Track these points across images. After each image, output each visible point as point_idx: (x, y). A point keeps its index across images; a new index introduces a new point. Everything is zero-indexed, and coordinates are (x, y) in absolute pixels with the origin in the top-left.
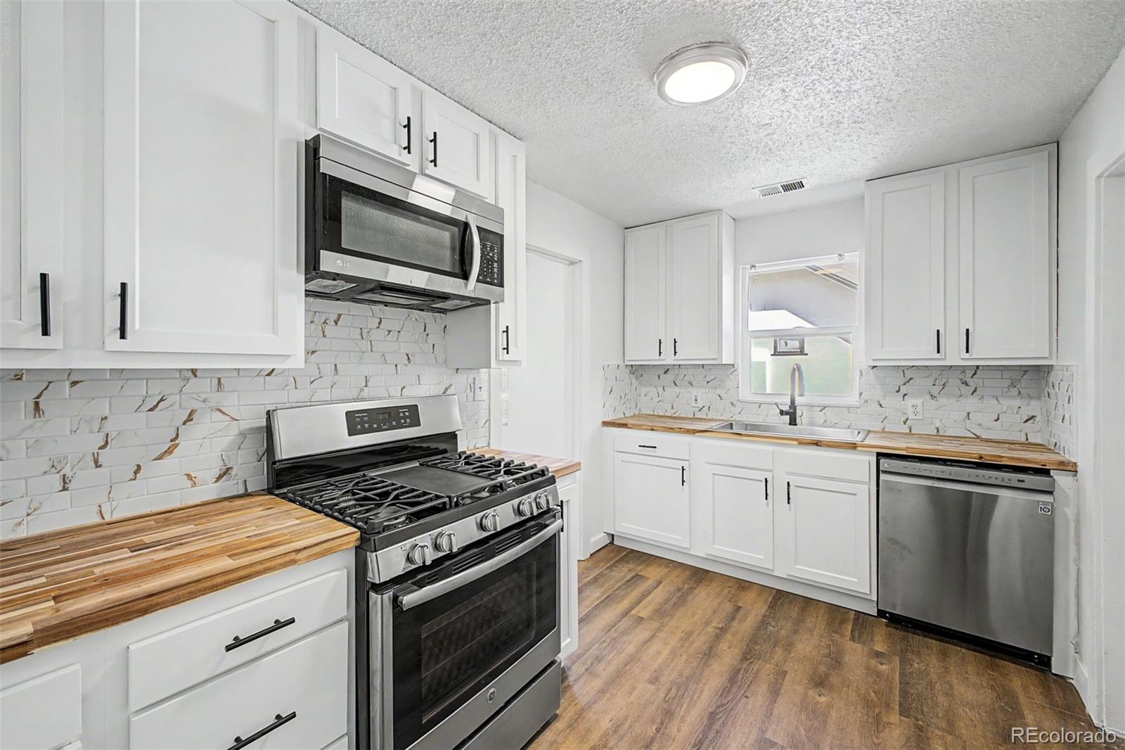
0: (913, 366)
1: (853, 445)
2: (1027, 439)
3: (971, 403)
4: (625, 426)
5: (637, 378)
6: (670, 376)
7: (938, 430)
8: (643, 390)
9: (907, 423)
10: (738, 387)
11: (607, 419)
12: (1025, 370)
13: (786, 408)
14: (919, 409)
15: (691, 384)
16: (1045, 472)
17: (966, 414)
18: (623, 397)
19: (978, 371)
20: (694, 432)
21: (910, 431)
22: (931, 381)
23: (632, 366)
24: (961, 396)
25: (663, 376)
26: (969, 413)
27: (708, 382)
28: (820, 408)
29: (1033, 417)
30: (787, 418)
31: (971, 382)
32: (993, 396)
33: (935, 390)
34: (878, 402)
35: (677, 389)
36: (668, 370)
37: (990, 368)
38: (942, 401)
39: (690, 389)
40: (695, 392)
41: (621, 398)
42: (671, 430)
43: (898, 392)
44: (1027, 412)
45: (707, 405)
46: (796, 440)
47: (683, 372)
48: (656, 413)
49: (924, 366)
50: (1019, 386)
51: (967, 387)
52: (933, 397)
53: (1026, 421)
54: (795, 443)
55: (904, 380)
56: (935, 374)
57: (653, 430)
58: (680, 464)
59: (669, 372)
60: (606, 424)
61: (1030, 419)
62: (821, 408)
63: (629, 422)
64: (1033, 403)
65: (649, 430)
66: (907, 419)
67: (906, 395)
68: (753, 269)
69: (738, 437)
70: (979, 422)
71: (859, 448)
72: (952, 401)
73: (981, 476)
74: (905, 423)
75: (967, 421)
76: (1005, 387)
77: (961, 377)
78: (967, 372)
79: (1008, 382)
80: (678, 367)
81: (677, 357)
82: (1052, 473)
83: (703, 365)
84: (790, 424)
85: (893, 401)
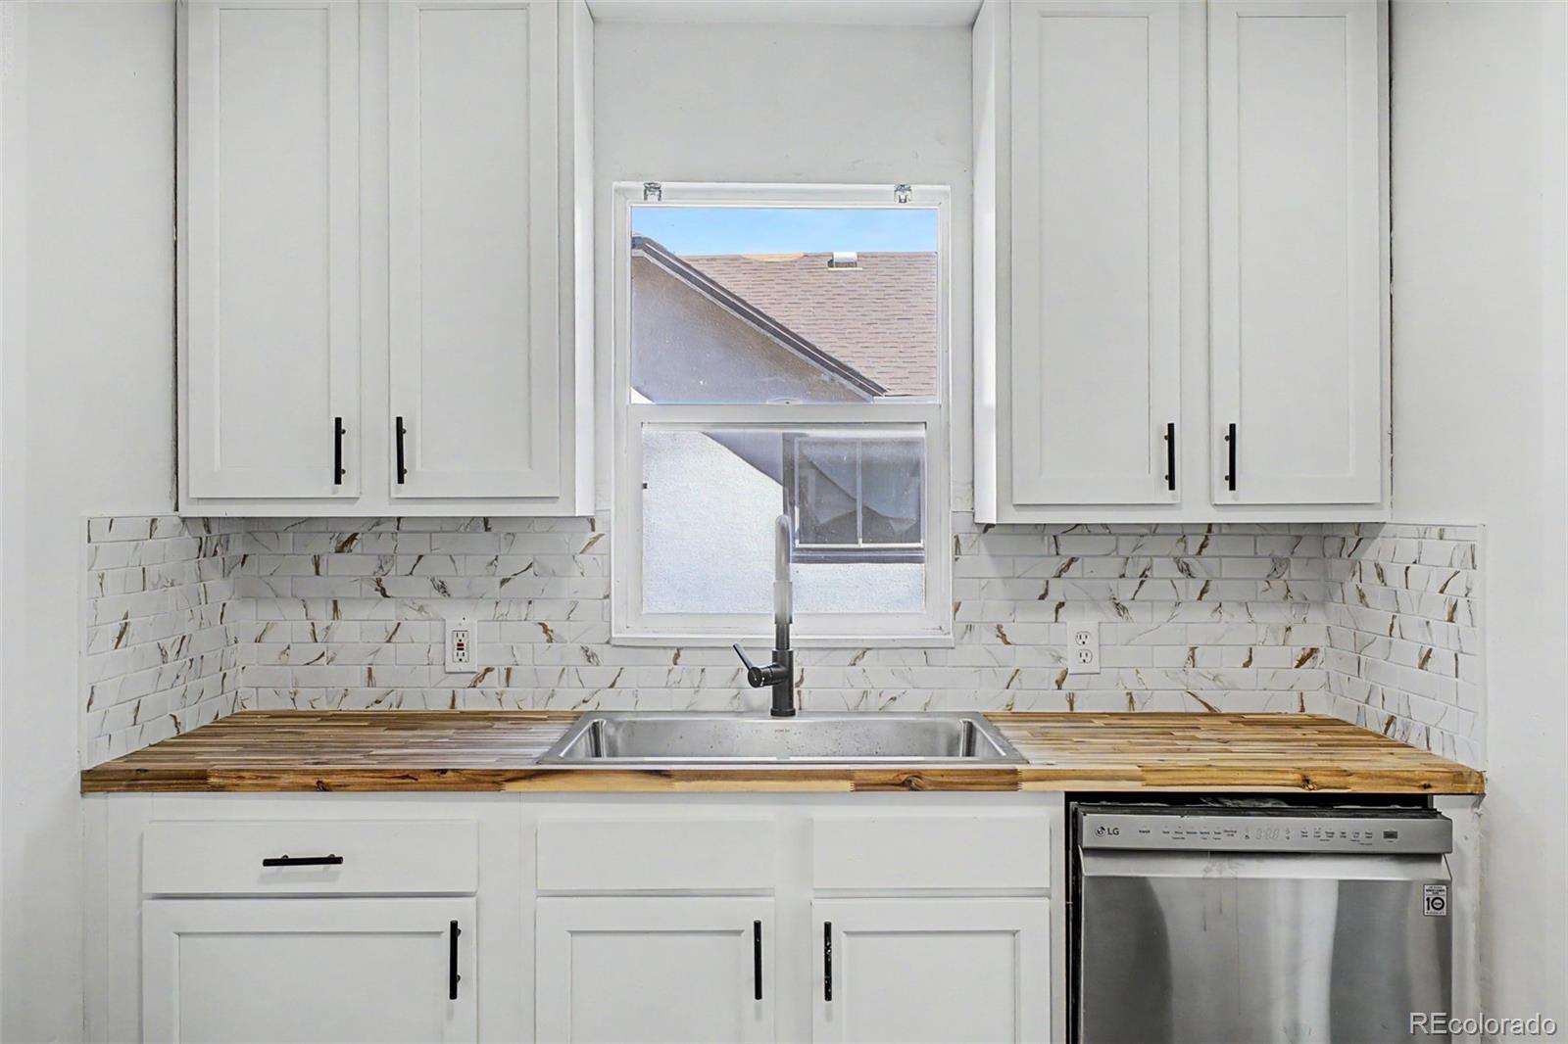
0: (1077, 525)
1: (1007, 778)
2: (1303, 710)
3: (1199, 624)
4: (196, 781)
5: (225, 574)
6: (361, 561)
7: (1131, 701)
8: (246, 618)
9: (1064, 686)
10: (607, 597)
11: (105, 756)
12: (1298, 534)
13: (764, 662)
14: (1092, 644)
15: (442, 588)
16: (1418, 804)
17: (1185, 652)
18: (172, 654)
19: (1212, 539)
20: (494, 780)
21: (1072, 709)
22: (1114, 565)
23: (207, 522)
24: (1178, 604)
25: (335, 564)
26: (1193, 649)
27: (504, 581)
28: (850, 656)
29: (1313, 651)
30: (766, 692)
31: (1195, 565)
32: (1240, 604)
33: (1125, 590)
34: (999, 628)
35: (388, 612)
36: (353, 537)
37: (1234, 531)
38: (1139, 617)
39: (439, 607)
40: (460, 618)
41: (164, 655)
42: (405, 781)
43: (1042, 597)
44: (1300, 642)
45: (500, 662)
46: (846, 775)
47: (410, 546)
48: (303, 706)
49: (1102, 525)
50: (1285, 577)
51: (1191, 581)
52: (1120, 608)
53: (1301, 662)
54: (847, 785)
55: (1057, 563)
56: (1126, 545)
57: (323, 787)
58: (439, 916)
59: (356, 546)
60: (96, 780)
61: (1309, 656)
62: (854, 654)
63: (213, 757)
64: (1315, 616)
65: (307, 788)
66: (1065, 674)
67: (1061, 605)
68: (653, 198)
69: (658, 785)
70: (1215, 671)
71: (1025, 786)
72: (1161, 617)
73: (1311, 834)
74: (1059, 684)
75: (1191, 670)
76: (1260, 579)
77: (1178, 553)
78: (1190, 539)
79: (1266, 566)
80: (392, 527)
81: (406, 490)
82: (1438, 803)
83: (486, 520)
84: (774, 713)
85: (1031, 625)
